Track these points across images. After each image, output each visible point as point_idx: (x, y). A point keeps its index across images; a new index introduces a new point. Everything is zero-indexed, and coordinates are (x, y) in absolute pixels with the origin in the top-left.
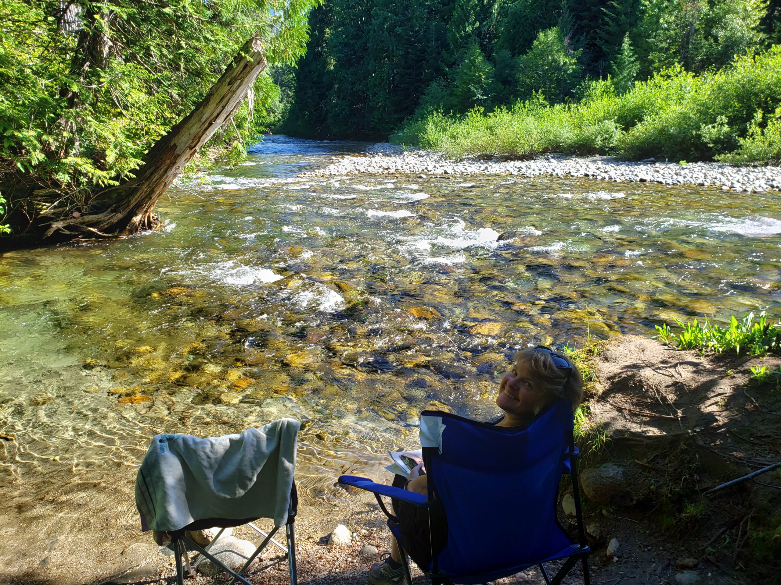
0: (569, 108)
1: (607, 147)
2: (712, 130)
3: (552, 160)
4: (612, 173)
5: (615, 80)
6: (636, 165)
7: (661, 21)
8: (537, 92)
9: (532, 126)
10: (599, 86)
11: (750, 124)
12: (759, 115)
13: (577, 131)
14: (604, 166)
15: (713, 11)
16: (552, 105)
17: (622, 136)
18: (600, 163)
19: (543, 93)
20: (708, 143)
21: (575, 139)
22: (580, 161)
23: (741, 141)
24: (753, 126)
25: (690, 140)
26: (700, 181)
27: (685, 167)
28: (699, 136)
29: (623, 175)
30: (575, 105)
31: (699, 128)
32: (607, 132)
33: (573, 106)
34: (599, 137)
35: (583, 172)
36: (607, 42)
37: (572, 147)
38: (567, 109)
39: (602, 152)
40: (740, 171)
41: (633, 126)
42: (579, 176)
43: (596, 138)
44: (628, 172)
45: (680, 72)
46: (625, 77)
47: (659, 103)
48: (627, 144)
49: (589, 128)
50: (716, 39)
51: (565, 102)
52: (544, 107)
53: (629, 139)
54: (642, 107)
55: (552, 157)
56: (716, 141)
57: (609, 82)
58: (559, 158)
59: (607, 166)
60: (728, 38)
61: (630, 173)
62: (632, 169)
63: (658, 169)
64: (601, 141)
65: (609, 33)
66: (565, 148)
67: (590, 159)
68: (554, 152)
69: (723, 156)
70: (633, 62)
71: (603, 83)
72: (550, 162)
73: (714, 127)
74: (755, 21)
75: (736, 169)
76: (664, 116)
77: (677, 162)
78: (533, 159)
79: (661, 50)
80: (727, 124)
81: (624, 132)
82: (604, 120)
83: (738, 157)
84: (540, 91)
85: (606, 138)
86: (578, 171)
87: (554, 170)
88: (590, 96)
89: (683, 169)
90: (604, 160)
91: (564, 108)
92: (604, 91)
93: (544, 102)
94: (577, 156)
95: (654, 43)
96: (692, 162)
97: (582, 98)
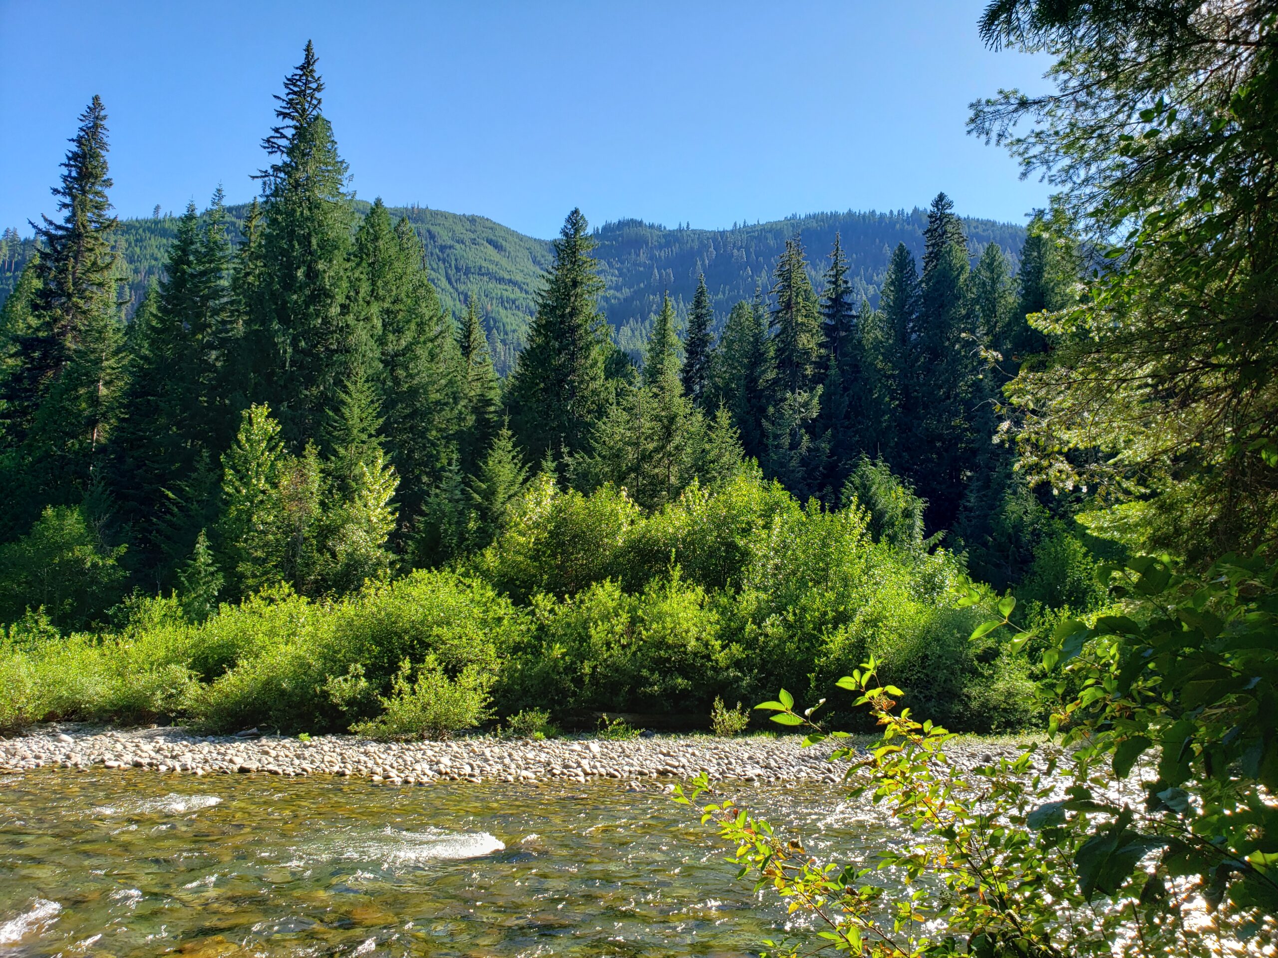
0: (100, 641)
1: (172, 711)
2: (344, 685)
3: (64, 737)
4: (187, 759)
5: (184, 599)
6: (227, 741)
7: (255, 518)
8: (35, 609)
9: (23, 671)
10: (157, 606)
11: (396, 678)
12: (406, 665)
13: (117, 682)
14: (170, 745)
15: (328, 517)
16: (65, 634)
17: (200, 691)
18: (161, 740)
19: (48, 612)
20: (338, 705)
21: (110, 694)
22: (122, 737)
23: (386, 703)
24: (401, 680)
25: (312, 699)
26: (336, 769)
27: (308, 743)
28: (325, 695)
29: (206, 761)
30: (112, 636)
31: (324, 681)
32: (173, 685)
33: (108, 638)
34: (159, 693)
35: (129, 758)
36: (168, 538)
37: (106, 711)
38: (95, 642)
39: (163, 719)
40: (390, 748)
41: (219, 675)
42: (123, 766)
43: (153, 694)
44: (215, 755)
45: (289, 595)
46: (200, 595)
47: (260, 639)
48: (210, 704)
49: (139, 676)
50: (334, 555)
51: (91, 630)
52: (49, 637)
53: (213, 697)
54: (233, 645)
55: (65, 731)
56: (351, 702)
57: (174, 601)
58: (78, 731)
59: (174, 745)
60: (350, 555)
61: (219, 757)
62: (222, 750)
63: (267, 749)
64: (162, 699)
65: (171, 525)
66: (90, 713)
67: (142, 732)
68: (69, 720)
69: (362, 726)
70: (212, 574)
71: (164, 601)
72: (60, 741)
73: (346, 680)
74: (382, 536)
75: (383, 746)
76: (269, 660)
77: (295, 735)
78: (20, 735)
79: (256, 561)
80: (364, 676)
81: (204, 684)
82: (168, 663)
83: (383, 727)
84: (42, 608)
85: (171, 695)
86: (118, 757)
87: (68, 757)
88: (139, 621)
89: (306, 747)
90: (167, 735)
91: (91, 641)
92: (165, 615)
93: (49, 628)
94: (116, 728)
95: (244, 548)
96: (317, 735)
97: (126, 625)
